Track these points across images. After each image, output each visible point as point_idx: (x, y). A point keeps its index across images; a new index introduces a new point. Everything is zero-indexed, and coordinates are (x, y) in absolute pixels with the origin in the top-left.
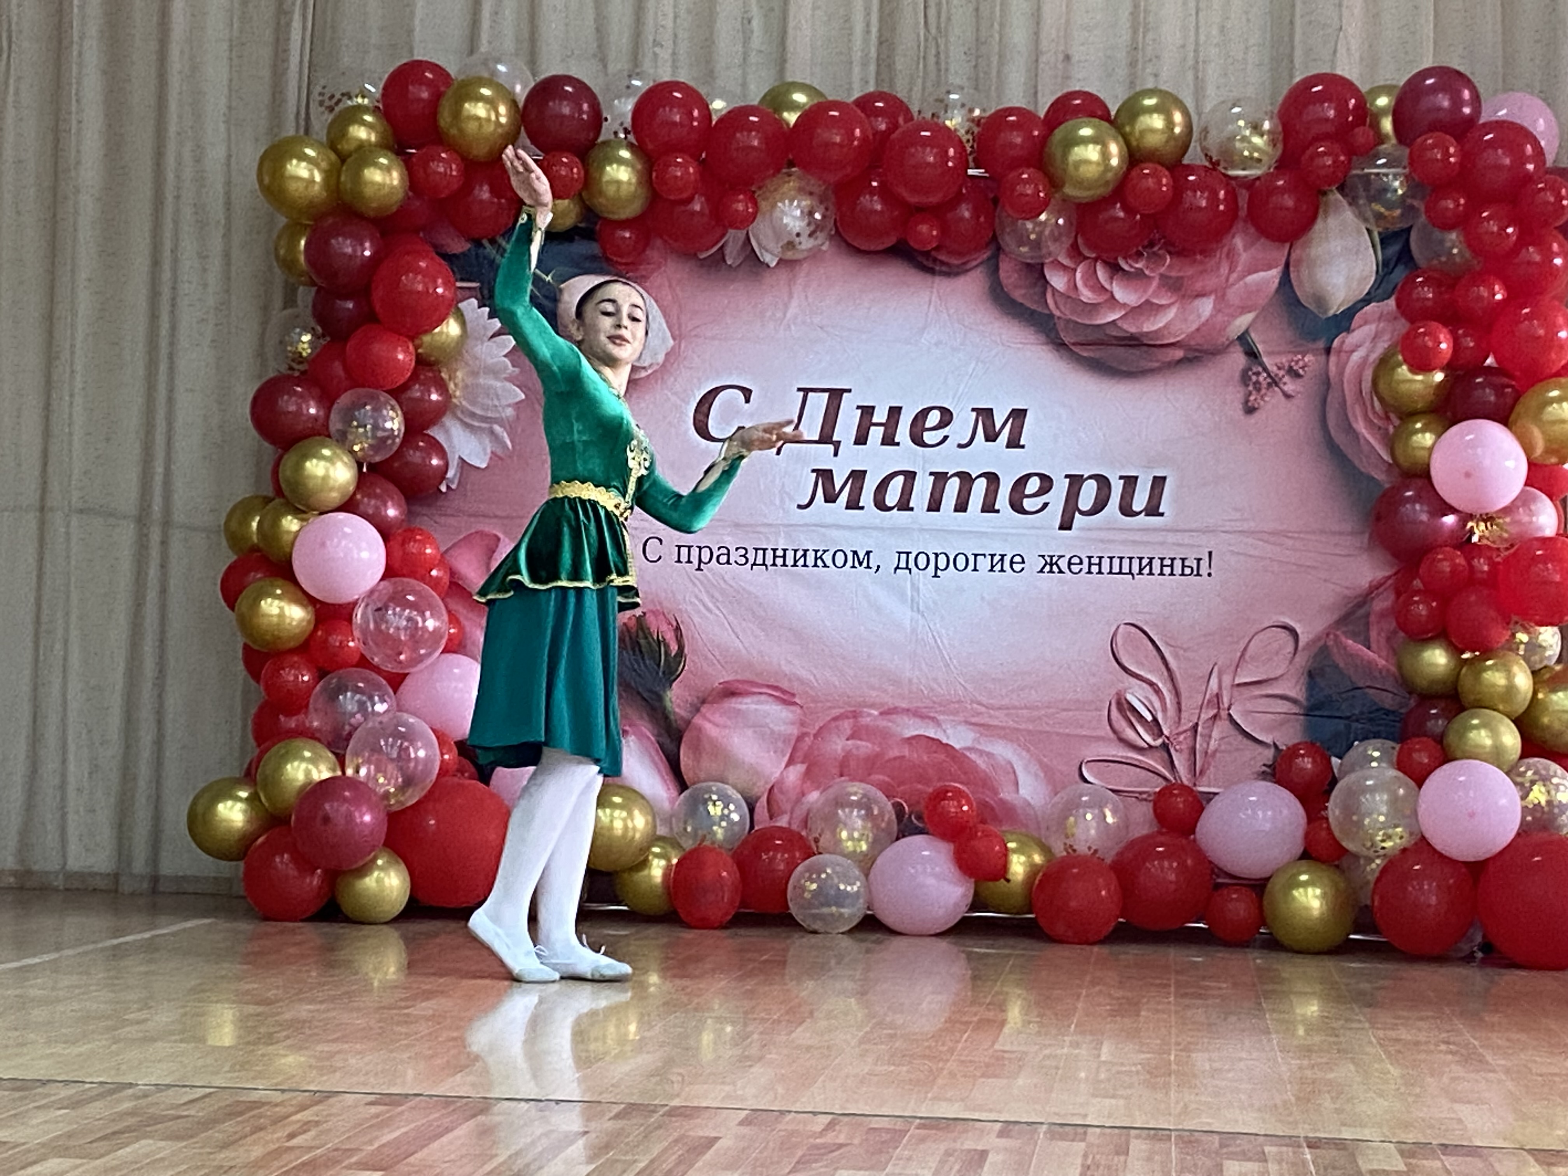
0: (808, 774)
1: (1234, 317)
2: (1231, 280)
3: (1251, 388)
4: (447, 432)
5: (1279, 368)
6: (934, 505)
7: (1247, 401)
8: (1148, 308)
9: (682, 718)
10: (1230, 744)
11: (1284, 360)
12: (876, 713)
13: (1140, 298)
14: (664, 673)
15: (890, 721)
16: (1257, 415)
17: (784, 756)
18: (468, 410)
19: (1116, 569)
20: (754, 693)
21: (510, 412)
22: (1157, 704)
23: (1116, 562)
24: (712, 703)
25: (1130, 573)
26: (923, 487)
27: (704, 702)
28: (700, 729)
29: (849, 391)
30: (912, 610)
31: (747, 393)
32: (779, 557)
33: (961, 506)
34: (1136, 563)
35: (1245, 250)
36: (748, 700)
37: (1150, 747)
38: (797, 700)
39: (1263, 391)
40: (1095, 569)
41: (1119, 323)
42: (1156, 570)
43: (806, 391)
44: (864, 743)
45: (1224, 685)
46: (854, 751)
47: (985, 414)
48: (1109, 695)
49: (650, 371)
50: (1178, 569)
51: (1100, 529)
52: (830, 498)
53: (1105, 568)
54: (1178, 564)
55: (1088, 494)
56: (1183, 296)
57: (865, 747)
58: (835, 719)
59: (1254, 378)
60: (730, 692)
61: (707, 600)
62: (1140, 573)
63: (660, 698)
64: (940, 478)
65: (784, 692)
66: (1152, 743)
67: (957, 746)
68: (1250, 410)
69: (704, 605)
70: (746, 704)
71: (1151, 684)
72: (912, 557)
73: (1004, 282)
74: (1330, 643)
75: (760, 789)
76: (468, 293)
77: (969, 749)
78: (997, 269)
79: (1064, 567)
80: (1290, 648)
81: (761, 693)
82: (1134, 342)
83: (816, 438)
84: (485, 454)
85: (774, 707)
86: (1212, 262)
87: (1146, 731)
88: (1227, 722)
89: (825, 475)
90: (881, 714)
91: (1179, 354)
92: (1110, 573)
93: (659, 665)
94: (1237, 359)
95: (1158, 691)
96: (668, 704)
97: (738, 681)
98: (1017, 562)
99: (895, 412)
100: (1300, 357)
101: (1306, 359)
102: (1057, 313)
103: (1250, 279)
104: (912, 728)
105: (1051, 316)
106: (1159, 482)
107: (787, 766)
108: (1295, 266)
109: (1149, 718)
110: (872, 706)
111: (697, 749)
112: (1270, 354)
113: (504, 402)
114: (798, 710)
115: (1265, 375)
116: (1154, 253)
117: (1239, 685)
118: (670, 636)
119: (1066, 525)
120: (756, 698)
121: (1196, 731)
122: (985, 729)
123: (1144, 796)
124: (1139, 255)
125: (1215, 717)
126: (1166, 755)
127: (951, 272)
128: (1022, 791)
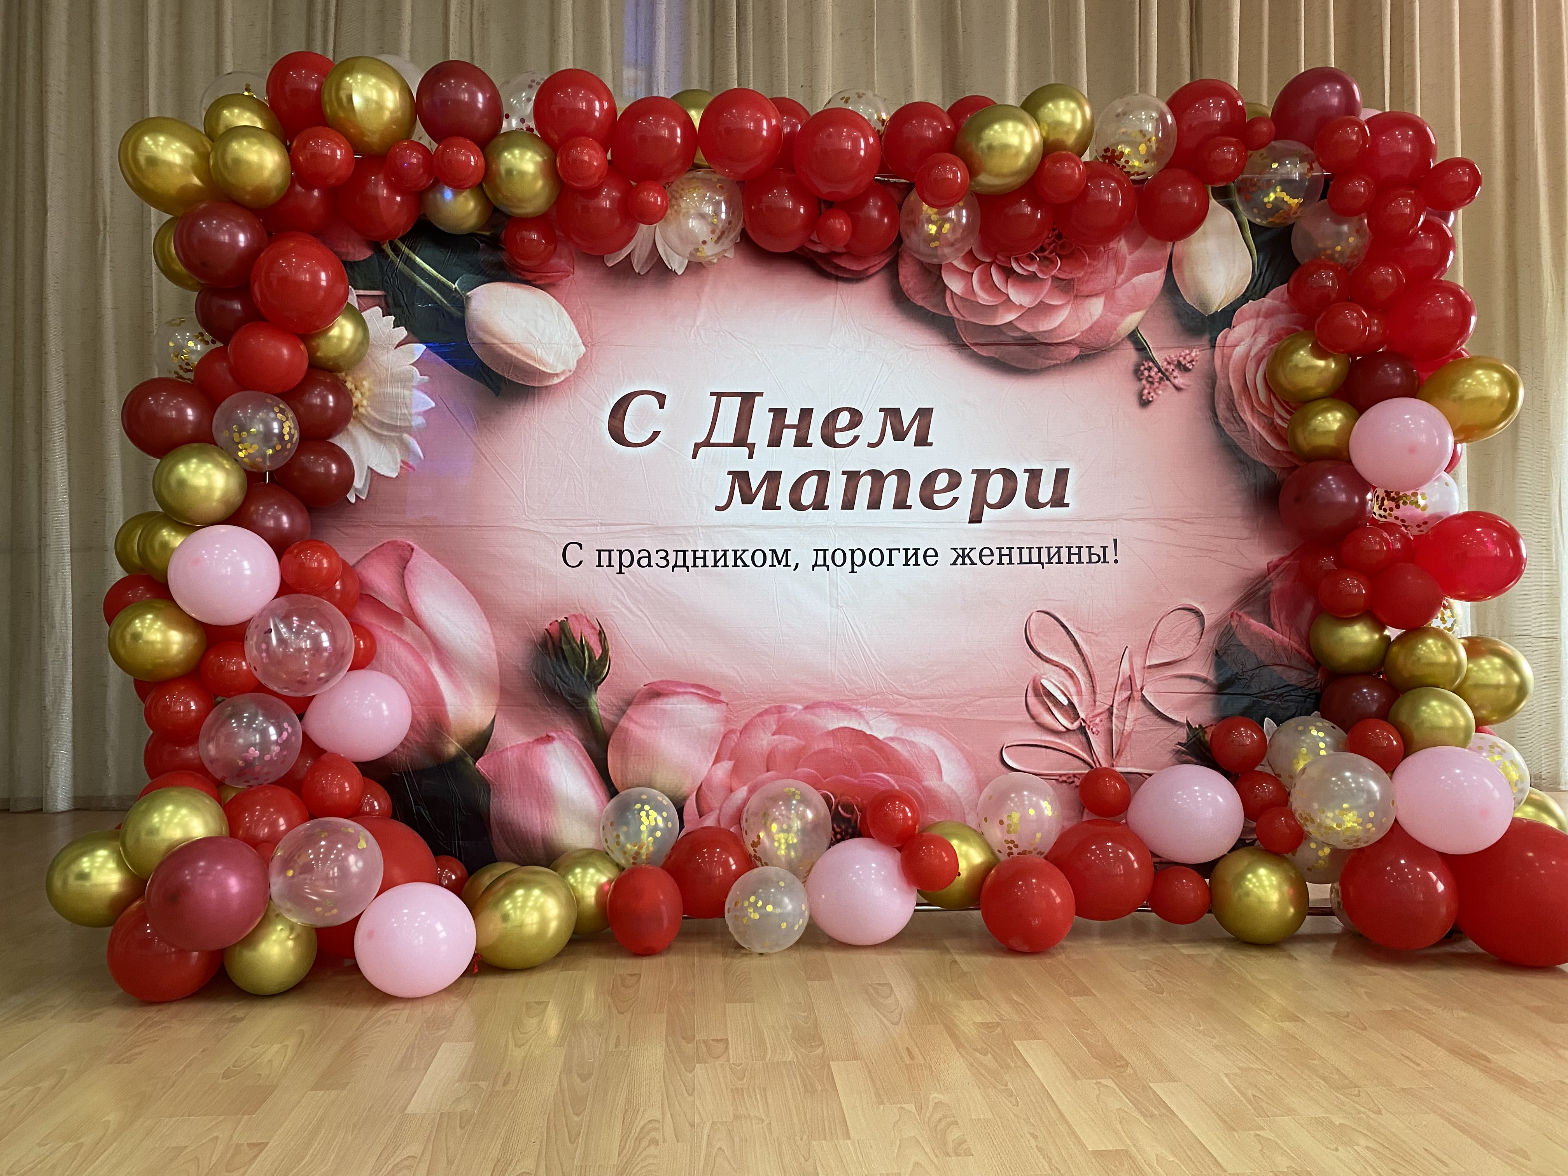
0: (735, 771)
1: (1123, 315)
2: (1119, 281)
3: (1144, 382)
4: (354, 442)
5: (1169, 363)
6: (848, 504)
7: (1141, 395)
8: (1042, 309)
9: (608, 721)
10: (1144, 724)
11: (1173, 355)
12: (800, 707)
13: (1035, 300)
14: (588, 677)
15: (815, 715)
16: (1152, 407)
17: (711, 753)
18: (376, 419)
19: (1026, 559)
20: (678, 693)
21: (418, 421)
22: (1073, 690)
23: (1025, 552)
24: (639, 703)
25: (1040, 562)
26: (836, 487)
27: (629, 703)
28: (626, 731)
29: (761, 394)
30: (832, 606)
31: (661, 399)
32: (699, 559)
33: (874, 504)
34: (1044, 552)
35: (1130, 254)
36: (673, 700)
37: (1068, 730)
38: (722, 698)
39: (1156, 384)
40: (1005, 559)
41: (1015, 323)
42: (1064, 558)
43: (719, 395)
44: (789, 737)
45: (1135, 667)
46: (780, 747)
47: (893, 414)
48: (1026, 683)
49: (562, 378)
50: (1085, 558)
51: (1007, 521)
52: (748, 499)
53: (1016, 559)
54: (1085, 552)
55: (995, 489)
56: (1076, 297)
57: (790, 742)
58: (760, 715)
59: (1146, 373)
60: (655, 693)
61: (628, 602)
62: (1049, 563)
63: (584, 702)
64: (853, 477)
65: (709, 690)
66: (1069, 726)
67: (881, 737)
68: (1145, 403)
69: (627, 608)
70: (670, 704)
71: (1066, 669)
72: (829, 555)
73: (905, 287)
74: (1234, 624)
75: (688, 786)
76: (371, 301)
77: (892, 739)
78: (897, 275)
79: (976, 560)
80: (1196, 630)
81: (686, 693)
82: (1030, 342)
83: (731, 441)
84: (396, 464)
85: (699, 706)
86: (1100, 265)
87: (1063, 715)
88: (1141, 703)
89: (741, 477)
90: (806, 708)
91: (1075, 352)
92: (1021, 563)
93: (583, 670)
94: (1130, 355)
95: (1072, 676)
96: (594, 708)
97: (662, 682)
98: (929, 556)
99: (806, 414)
100: (1187, 352)
101: (1193, 354)
102: (956, 315)
103: (1136, 280)
104: (835, 721)
105: (952, 319)
106: (1062, 475)
107: (714, 763)
108: (1177, 267)
109: (1066, 703)
110: (795, 701)
111: (624, 750)
112: (1159, 349)
113: (414, 411)
114: (723, 707)
115: (1156, 369)
116: (1046, 258)
117: (1150, 667)
118: (594, 642)
119: (976, 518)
120: (681, 698)
121: (1112, 714)
122: (907, 719)
123: (1064, 778)
124: (1032, 259)
125: (1129, 698)
126: (1084, 740)
127: (856, 278)
128: (945, 778)
